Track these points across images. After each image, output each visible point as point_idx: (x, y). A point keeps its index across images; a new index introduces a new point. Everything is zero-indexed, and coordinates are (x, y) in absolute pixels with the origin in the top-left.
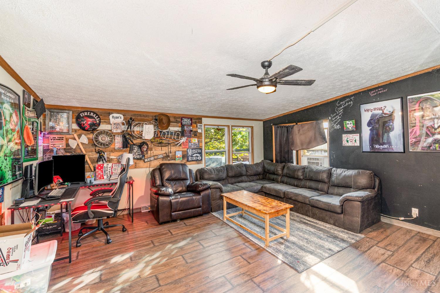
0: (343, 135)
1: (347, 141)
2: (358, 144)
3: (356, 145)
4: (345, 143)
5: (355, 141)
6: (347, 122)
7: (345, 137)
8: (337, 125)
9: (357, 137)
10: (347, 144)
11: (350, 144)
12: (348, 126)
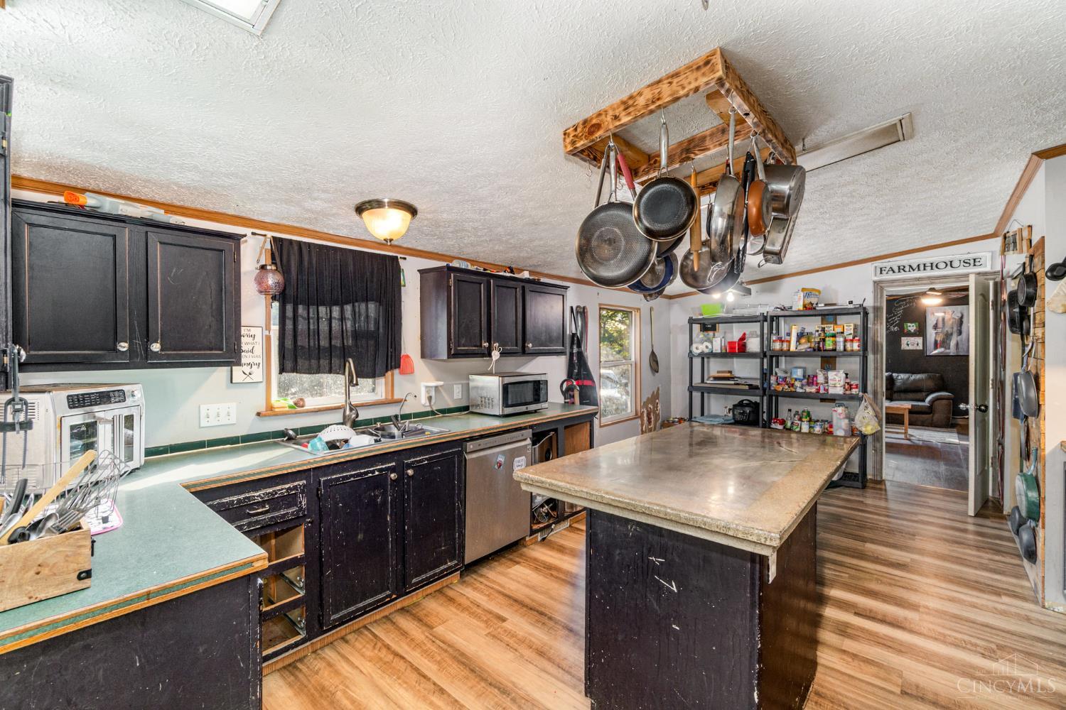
0: (903, 338)
1: (908, 345)
2: (920, 347)
3: (918, 348)
4: (904, 347)
5: (918, 344)
6: (909, 324)
7: (904, 340)
8: (894, 327)
9: (920, 340)
10: (907, 348)
11: (911, 348)
12: (909, 328)
